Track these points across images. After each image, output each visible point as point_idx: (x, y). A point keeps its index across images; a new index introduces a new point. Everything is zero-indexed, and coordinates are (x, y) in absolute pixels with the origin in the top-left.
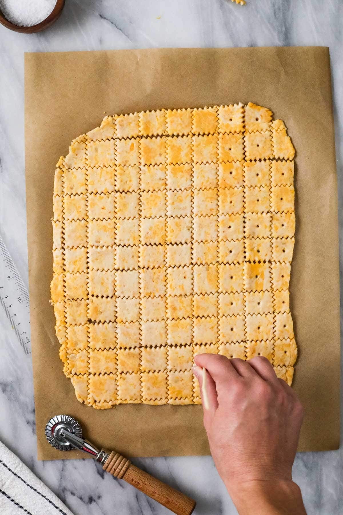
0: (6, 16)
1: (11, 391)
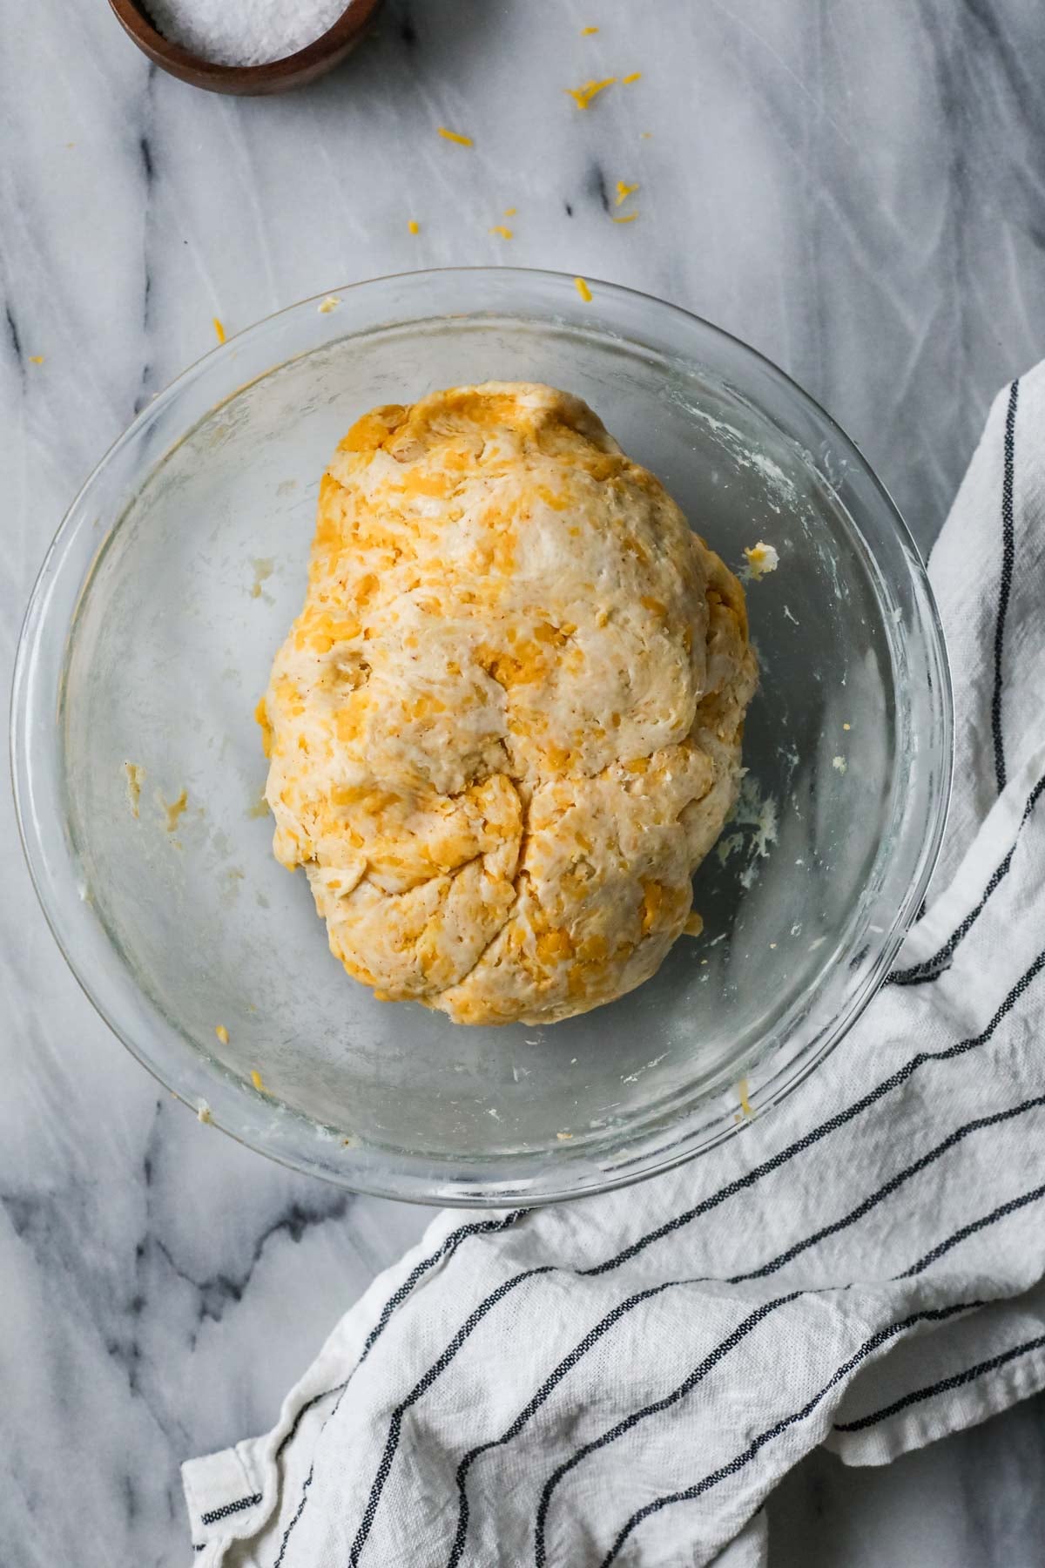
0: (161, 26)
1: (48, 1229)
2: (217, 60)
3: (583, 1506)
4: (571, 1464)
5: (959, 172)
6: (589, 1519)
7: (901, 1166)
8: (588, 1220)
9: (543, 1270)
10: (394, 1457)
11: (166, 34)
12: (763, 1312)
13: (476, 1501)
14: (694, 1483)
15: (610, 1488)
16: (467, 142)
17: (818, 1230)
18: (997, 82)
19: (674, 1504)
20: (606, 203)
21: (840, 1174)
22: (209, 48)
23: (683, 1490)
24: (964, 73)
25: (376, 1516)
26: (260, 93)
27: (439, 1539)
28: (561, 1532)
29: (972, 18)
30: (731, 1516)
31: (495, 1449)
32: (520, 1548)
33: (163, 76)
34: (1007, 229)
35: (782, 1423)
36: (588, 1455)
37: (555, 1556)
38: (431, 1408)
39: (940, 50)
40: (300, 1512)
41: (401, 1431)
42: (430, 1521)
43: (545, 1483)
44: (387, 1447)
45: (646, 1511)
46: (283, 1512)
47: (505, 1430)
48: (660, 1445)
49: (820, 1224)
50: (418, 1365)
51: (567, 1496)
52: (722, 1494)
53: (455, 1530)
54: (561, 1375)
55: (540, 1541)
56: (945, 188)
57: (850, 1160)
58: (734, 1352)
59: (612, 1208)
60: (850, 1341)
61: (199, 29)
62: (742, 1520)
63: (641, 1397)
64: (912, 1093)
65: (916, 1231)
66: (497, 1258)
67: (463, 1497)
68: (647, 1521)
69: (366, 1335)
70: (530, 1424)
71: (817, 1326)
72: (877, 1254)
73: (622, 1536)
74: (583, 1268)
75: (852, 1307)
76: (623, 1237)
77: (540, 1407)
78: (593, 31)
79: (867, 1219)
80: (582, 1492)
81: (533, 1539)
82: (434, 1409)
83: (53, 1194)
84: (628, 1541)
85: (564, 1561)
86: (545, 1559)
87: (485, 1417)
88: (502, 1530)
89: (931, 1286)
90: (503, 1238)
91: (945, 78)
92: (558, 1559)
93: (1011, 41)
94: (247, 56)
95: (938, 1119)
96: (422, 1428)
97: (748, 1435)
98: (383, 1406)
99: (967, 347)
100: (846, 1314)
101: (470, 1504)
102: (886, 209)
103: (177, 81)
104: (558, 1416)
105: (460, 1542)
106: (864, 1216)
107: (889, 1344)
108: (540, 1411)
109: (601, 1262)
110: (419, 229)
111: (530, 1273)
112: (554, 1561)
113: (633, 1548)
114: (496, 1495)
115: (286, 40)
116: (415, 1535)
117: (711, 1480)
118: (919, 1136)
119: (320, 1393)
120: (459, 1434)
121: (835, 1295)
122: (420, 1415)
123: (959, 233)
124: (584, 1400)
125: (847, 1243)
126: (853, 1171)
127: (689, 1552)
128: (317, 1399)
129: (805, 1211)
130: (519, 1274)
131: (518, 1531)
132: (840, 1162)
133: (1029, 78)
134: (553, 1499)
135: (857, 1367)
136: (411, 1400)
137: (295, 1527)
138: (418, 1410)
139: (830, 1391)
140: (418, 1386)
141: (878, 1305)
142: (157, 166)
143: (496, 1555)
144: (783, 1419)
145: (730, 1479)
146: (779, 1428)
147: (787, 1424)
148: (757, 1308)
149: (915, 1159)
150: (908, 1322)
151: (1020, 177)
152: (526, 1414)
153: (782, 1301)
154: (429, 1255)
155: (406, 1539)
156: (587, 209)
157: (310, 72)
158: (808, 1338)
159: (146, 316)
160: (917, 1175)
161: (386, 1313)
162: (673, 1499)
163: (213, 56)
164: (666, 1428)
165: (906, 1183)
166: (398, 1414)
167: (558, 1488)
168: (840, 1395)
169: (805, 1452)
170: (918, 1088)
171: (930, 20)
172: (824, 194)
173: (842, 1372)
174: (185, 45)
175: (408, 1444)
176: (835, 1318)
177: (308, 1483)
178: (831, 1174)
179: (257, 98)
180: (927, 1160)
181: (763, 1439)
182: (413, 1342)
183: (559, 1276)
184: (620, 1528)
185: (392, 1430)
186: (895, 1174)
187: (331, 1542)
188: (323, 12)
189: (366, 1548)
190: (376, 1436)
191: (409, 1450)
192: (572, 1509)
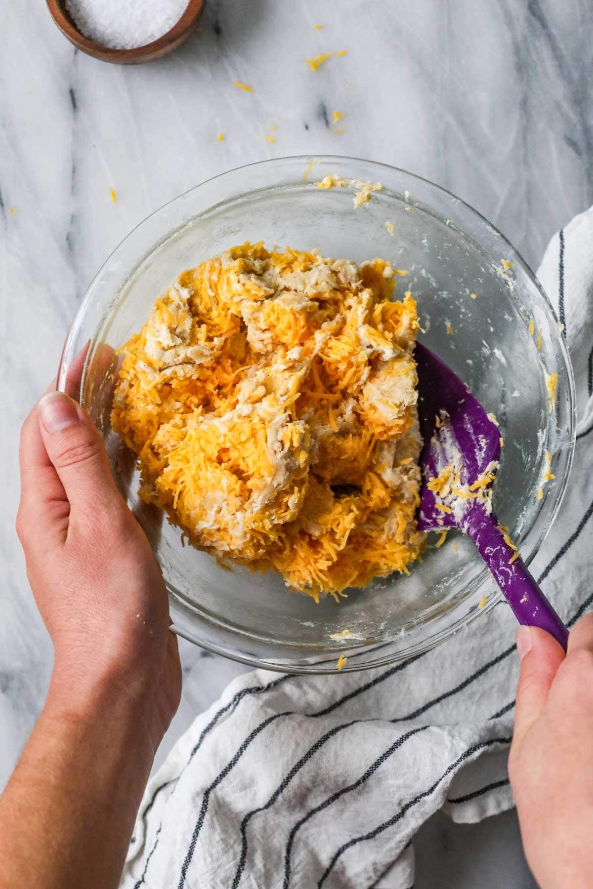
0: (79, 27)
1: (19, 690)
2: (110, 46)
3: (313, 844)
4: (304, 820)
5: (524, 104)
6: (316, 850)
7: (487, 660)
8: (313, 687)
9: (287, 714)
10: (205, 817)
11: (82, 31)
12: (407, 736)
13: (252, 840)
14: (371, 830)
15: (327, 833)
16: (249, 89)
17: (440, 695)
18: (546, 54)
19: (362, 842)
20: (327, 123)
21: (453, 664)
22: (106, 39)
23: (365, 834)
24: (528, 49)
25: (195, 849)
26: (134, 63)
27: (230, 862)
28: (300, 857)
29: (533, 18)
30: (391, 849)
31: (261, 812)
32: (277, 866)
33: (81, 54)
34: (551, 136)
35: (418, 797)
36: (314, 816)
37: (296, 871)
38: (226, 790)
39: (514, 37)
40: (155, 847)
41: (209, 802)
42: (226, 852)
43: (291, 831)
44: (201, 812)
45: (347, 846)
46: (146, 847)
47: (266, 802)
48: (352, 809)
49: (442, 691)
50: (218, 766)
51: (303, 837)
52: (387, 836)
53: (239, 857)
54: (296, 771)
55: (288, 862)
56: (516, 114)
57: (458, 656)
58: (391, 758)
59: (327, 681)
60: (455, 752)
61: (100, 28)
62: (398, 851)
63: (340, 783)
64: (493, 619)
65: (495, 696)
66: (262, 707)
67: (244, 839)
68: (348, 851)
69: (191, 750)
70: (280, 798)
71: (437, 744)
72: (474, 708)
73: (334, 860)
74: (310, 712)
75: (457, 734)
76: (333, 696)
77: (285, 789)
78: (321, 28)
79: (468, 689)
80: (312, 835)
81: (284, 862)
82: (227, 791)
83: (22, 671)
84: (338, 862)
85: (301, 874)
86: (290, 873)
87: (255, 795)
88: (267, 856)
89: (502, 725)
90: (265, 696)
91: (517, 52)
92: (298, 872)
93: (554, 31)
94: (127, 42)
95: (508, 635)
96: (221, 801)
97: (399, 804)
98: (199, 789)
99: (529, 203)
100: (453, 737)
101: (248, 843)
102: (484, 125)
103: (89, 57)
104: (295, 794)
105: (242, 863)
106: (466, 688)
107: (477, 754)
108: (285, 791)
109: (320, 710)
110: (223, 138)
111: (279, 715)
112: (296, 874)
113: (341, 866)
114: (263, 837)
115: (149, 34)
116: (217, 860)
117: (381, 829)
118: (497, 644)
119: (166, 781)
120: (241, 804)
121: (448, 728)
122: (219, 794)
123: (525, 137)
124: (309, 785)
125: (457, 702)
126: (459, 662)
127: (371, 869)
128: (165, 785)
129: (433, 683)
130: (273, 716)
131: (275, 857)
132: (452, 657)
133: (564, 52)
134: (295, 839)
135: (458, 766)
136: (214, 785)
137: (152, 855)
138: (219, 790)
139: (444, 779)
140: (218, 778)
141: (471, 733)
142: (78, 104)
143: (263, 870)
144: (419, 795)
145: (390, 829)
146: (416, 800)
147: (421, 798)
148: (404, 734)
149: (495, 657)
150: (489, 743)
151: (559, 107)
152: (277, 793)
153: (418, 730)
154: (225, 705)
155: (212, 861)
156: (317, 127)
157: (162, 52)
158: (432, 750)
159: (73, 187)
160: (496, 665)
161: (202, 738)
162: (361, 839)
163: (108, 43)
164: (355, 799)
165: (489, 670)
166: (207, 793)
167: (298, 834)
168: (449, 782)
169: (432, 813)
170: (496, 617)
171: (509, 19)
172: (450, 119)
173: (450, 769)
174: (93, 37)
175: (213, 810)
176: (447, 739)
177: (159, 831)
178: (447, 664)
179: (132, 66)
180: (502, 657)
181: (408, 806)
182: (215, 754)
183: (296, 716)
184: (333, 855)
185: (204, 802)
186: (484, 665)
187: (171, 864)
188: (169, 18)
189: (190, 866)
190: (195, 806)
191: (213, 813)
192: (306, 845)
